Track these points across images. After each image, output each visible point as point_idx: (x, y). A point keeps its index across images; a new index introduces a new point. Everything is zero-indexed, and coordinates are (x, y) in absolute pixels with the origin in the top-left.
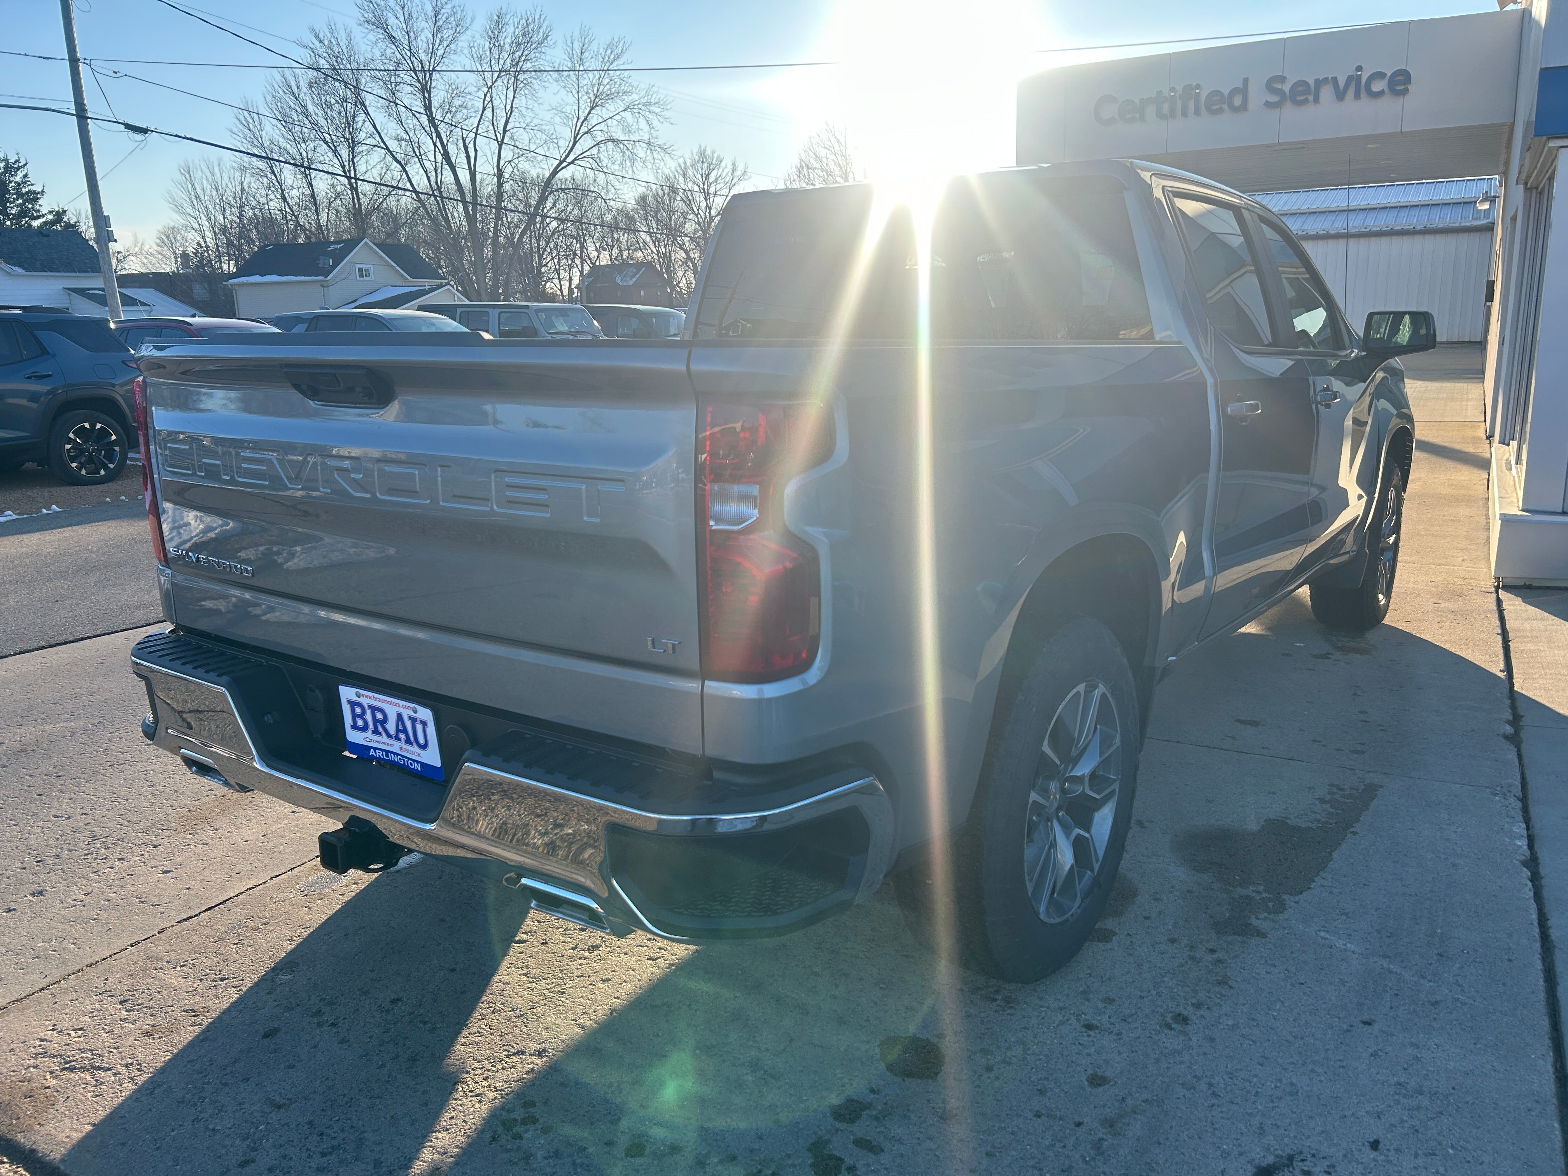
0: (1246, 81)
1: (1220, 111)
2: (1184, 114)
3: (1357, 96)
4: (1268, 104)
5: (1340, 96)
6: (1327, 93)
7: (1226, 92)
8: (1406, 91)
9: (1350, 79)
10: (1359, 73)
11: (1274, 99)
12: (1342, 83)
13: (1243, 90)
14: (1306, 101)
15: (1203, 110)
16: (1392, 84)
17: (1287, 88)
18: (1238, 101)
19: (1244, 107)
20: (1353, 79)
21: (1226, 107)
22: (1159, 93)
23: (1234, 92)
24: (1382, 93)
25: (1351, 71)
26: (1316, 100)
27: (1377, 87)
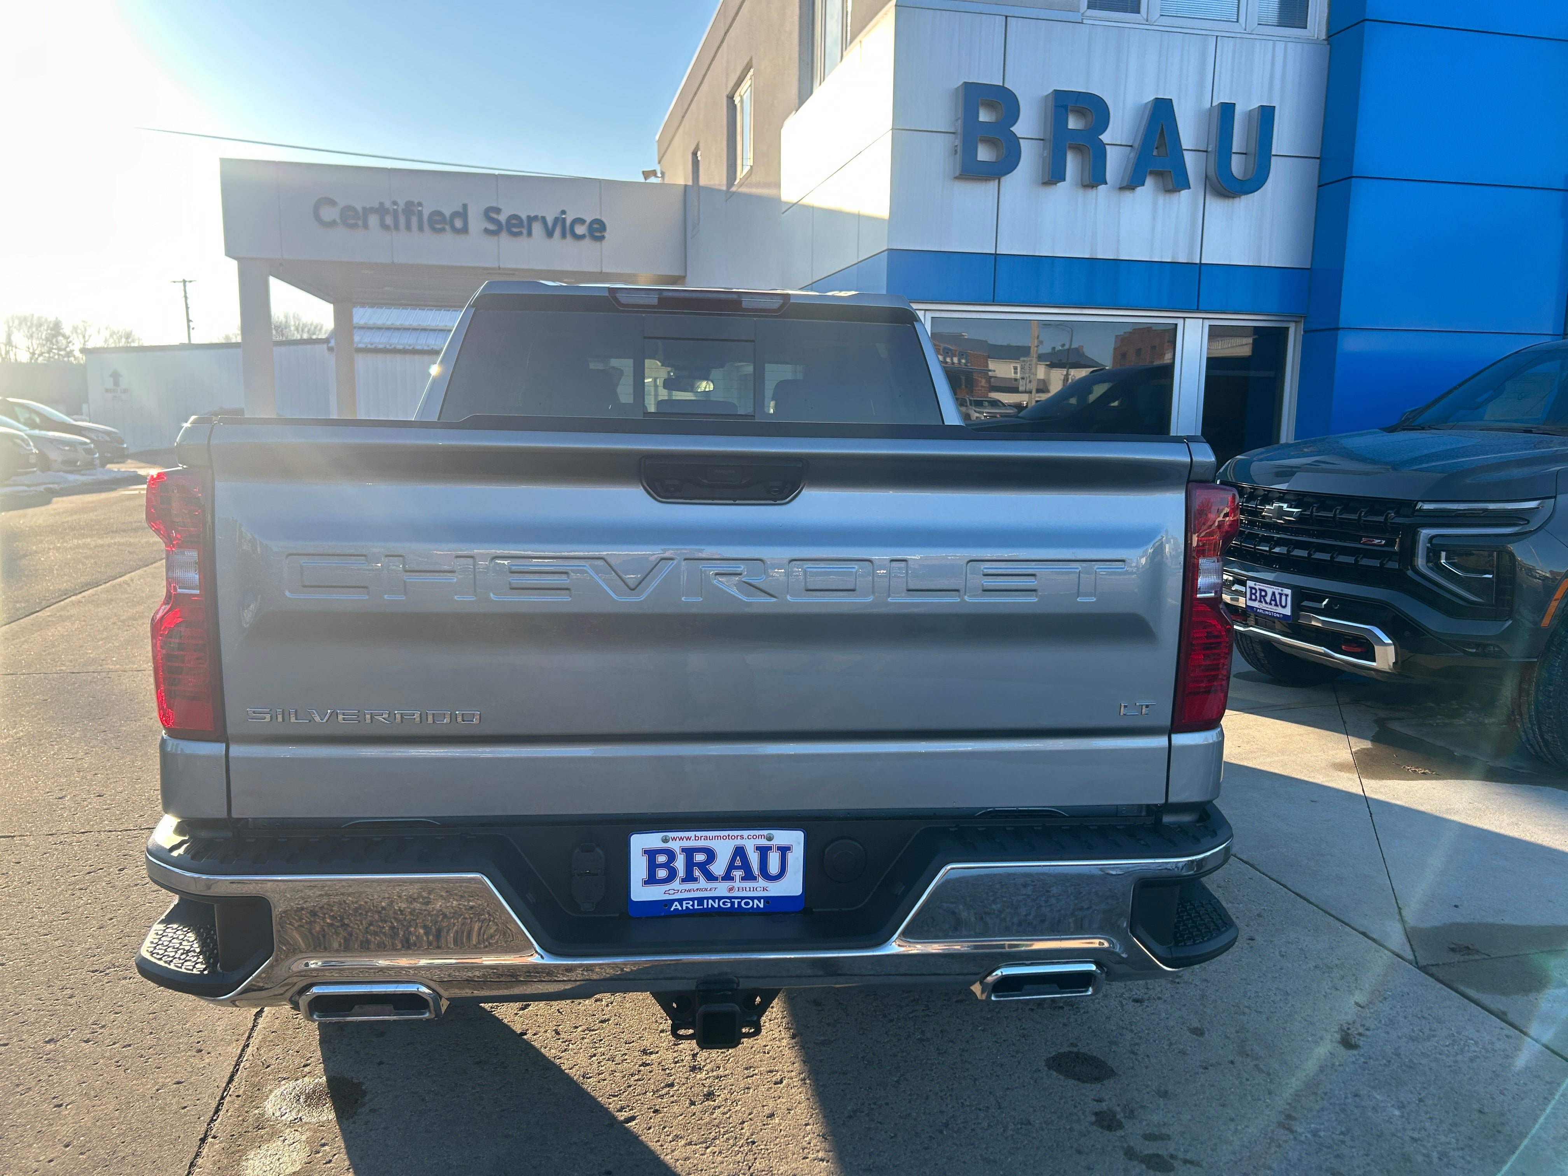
0: (465, 206)
1: (443, 230)
2: (408, 227)
3: (564, 236)
4: (487, 231)
5: (550, 234)
6: (537, 228)
7: (447, 213)
8: (603, 238)
9: (556, 220)
10: (564, 216)
11: (492, 227)
12: (550, 223)
13: (463, 214)
14: (519, 234)
15: (426, 226)
16: (591, 228)
17: (503, 218)
18: (458, 224)
19: (465, 230)
20: (559, 221)
21: (447, 227)
22: (382, 204)
23: (455, 214)
24: (583, 237)
25: (556, 213)
26: (530, 234)
27: (580, 230)
